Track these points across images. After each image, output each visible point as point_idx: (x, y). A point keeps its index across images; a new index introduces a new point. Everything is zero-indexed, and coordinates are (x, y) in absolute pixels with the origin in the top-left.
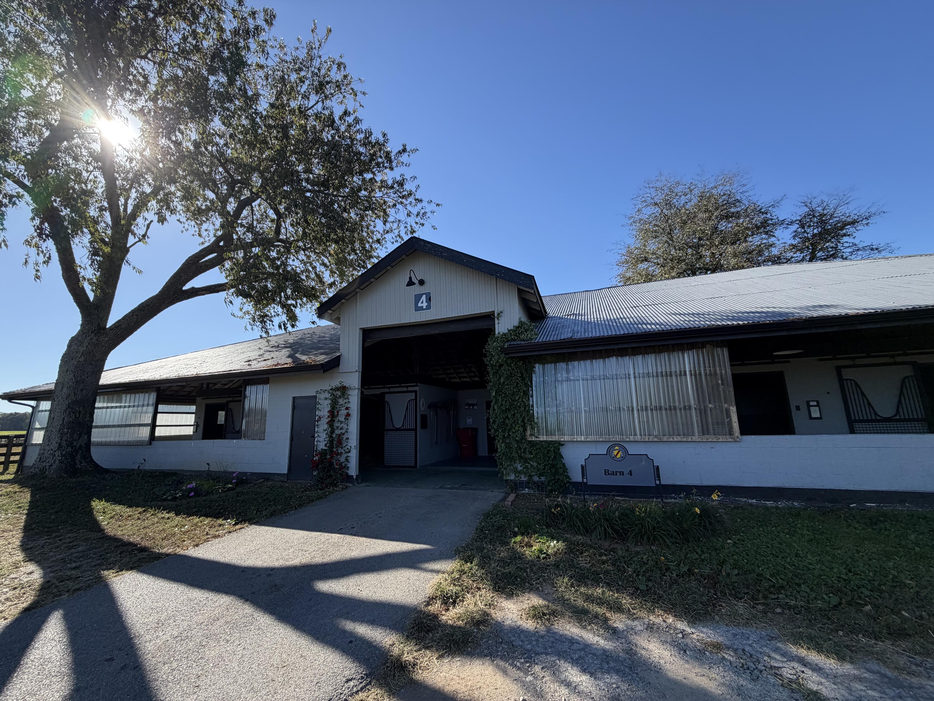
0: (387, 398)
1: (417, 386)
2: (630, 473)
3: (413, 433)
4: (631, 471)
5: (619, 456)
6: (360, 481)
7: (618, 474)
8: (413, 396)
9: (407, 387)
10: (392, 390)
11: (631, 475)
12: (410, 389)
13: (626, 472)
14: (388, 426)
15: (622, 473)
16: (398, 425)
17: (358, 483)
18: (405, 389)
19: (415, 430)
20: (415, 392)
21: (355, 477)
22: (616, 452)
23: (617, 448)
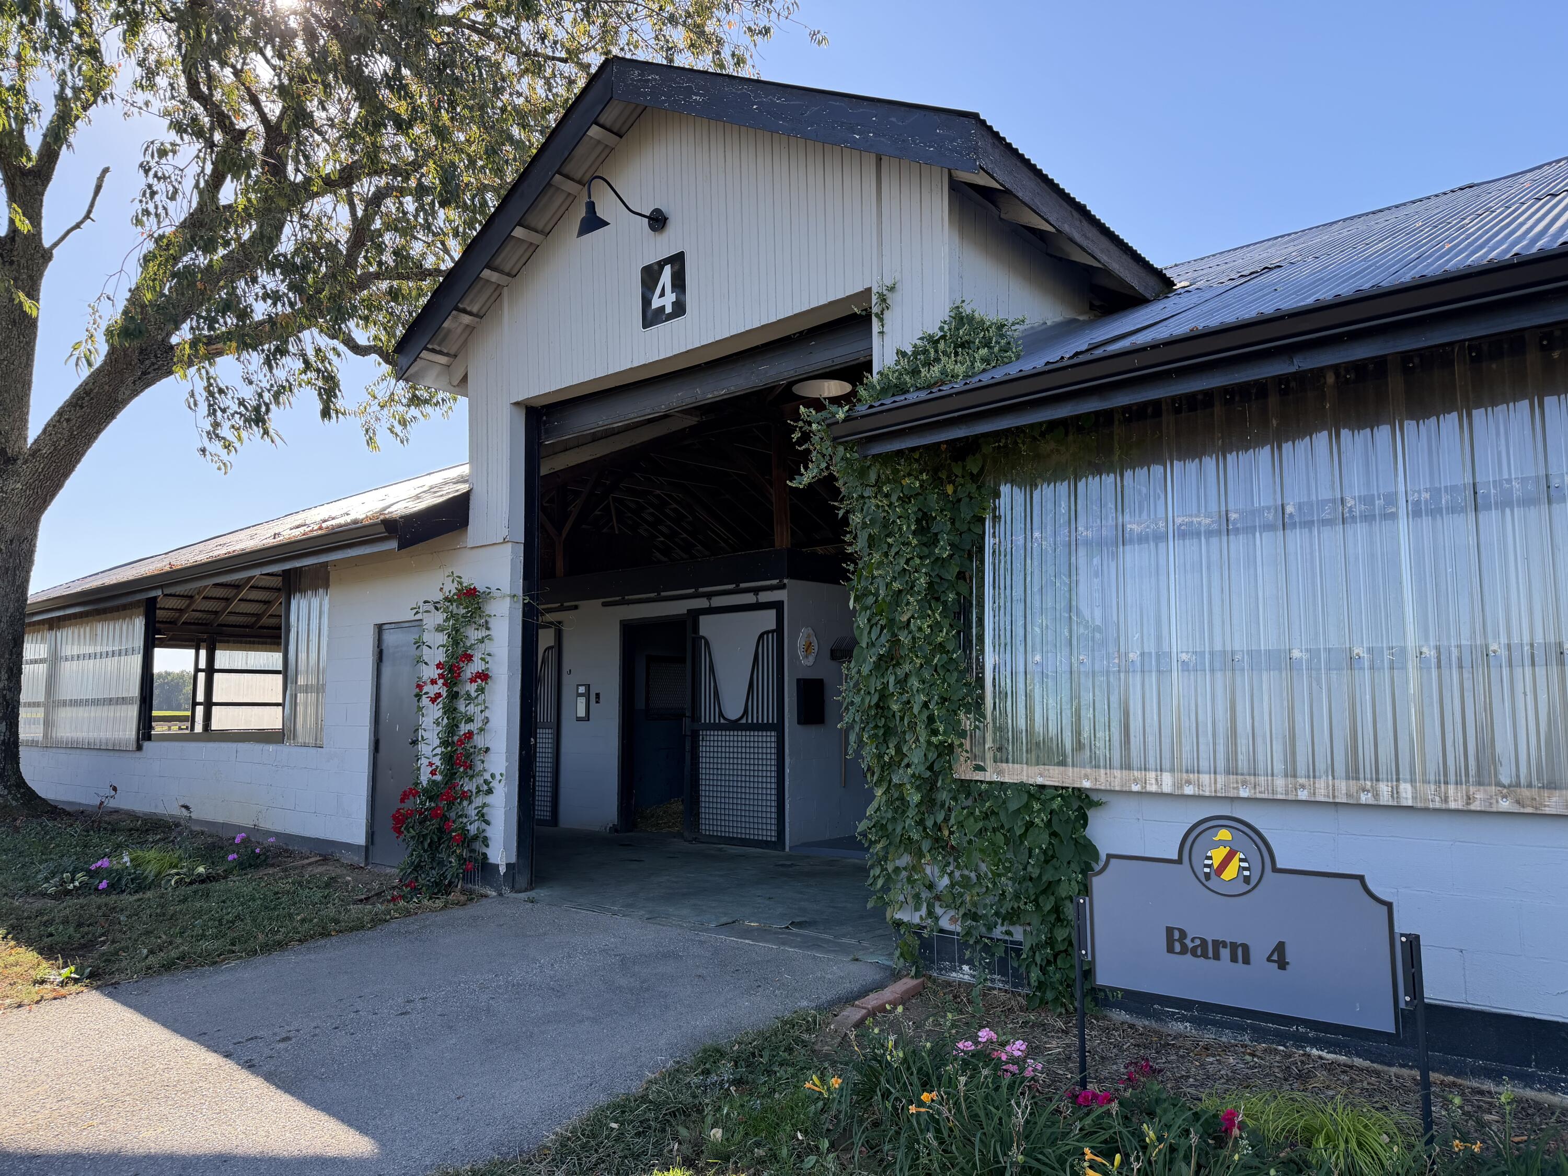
0: (708, 626)
1: (783, 587)
2: (1279, 955)
3: (772, 736)
4: (1280, 948)
5: (1230, 873)
6: (522, 881)
7: (1225, 953)
8: (768, 620)
9: (756, 591)
10: (718, 602)
11: (1282, 964)
12: (765, 597)
13: (1260, 950)
14: (707, 715)
15: (1239, 952)
16: (733, 710)
17: (513, 889)
18: (749, 598)
19: (778, 727)
20: (778, 606)
21: (502, 870)
22: (1218, 855)
23: (1224, 835)
